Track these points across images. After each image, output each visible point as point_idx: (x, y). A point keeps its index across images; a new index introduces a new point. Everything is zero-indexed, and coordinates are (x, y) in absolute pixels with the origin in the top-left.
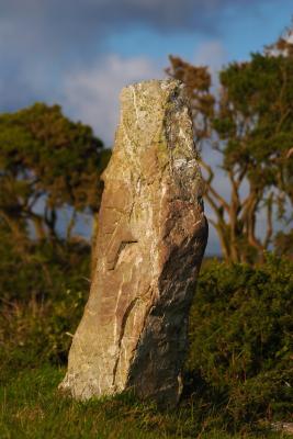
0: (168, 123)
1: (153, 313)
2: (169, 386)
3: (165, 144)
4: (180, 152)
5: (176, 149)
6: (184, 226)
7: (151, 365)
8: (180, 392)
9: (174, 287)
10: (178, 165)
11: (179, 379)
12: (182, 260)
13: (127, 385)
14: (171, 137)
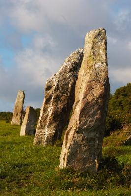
0: (94, 47)
1: (77, 132)
2: (91, 164)
3: (92, 57)
4: (99, 60)
5: (98, 59)
6: (94, 93)
7: (79, 155)
8: (97, 167)
9: (87, 120)
10: (97, 66)
11: (96, 161)
12: (91, 108)
13: (67, 165)
14: (96, 54)
